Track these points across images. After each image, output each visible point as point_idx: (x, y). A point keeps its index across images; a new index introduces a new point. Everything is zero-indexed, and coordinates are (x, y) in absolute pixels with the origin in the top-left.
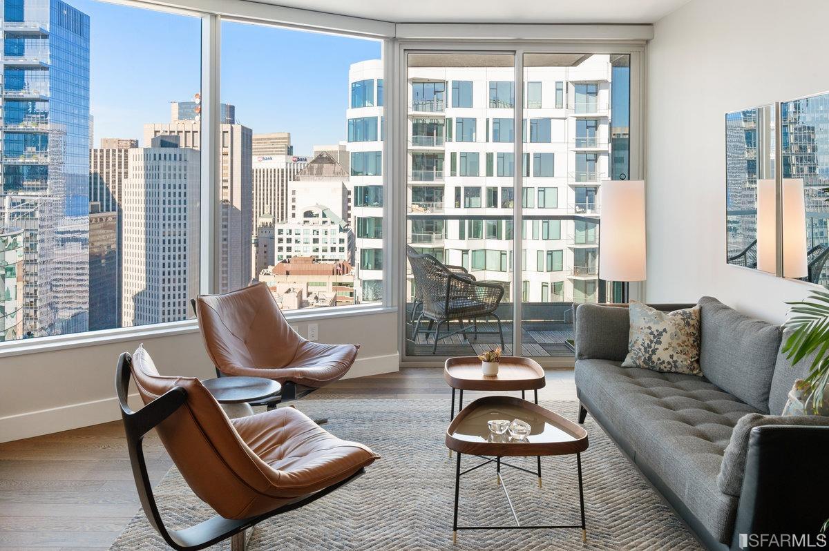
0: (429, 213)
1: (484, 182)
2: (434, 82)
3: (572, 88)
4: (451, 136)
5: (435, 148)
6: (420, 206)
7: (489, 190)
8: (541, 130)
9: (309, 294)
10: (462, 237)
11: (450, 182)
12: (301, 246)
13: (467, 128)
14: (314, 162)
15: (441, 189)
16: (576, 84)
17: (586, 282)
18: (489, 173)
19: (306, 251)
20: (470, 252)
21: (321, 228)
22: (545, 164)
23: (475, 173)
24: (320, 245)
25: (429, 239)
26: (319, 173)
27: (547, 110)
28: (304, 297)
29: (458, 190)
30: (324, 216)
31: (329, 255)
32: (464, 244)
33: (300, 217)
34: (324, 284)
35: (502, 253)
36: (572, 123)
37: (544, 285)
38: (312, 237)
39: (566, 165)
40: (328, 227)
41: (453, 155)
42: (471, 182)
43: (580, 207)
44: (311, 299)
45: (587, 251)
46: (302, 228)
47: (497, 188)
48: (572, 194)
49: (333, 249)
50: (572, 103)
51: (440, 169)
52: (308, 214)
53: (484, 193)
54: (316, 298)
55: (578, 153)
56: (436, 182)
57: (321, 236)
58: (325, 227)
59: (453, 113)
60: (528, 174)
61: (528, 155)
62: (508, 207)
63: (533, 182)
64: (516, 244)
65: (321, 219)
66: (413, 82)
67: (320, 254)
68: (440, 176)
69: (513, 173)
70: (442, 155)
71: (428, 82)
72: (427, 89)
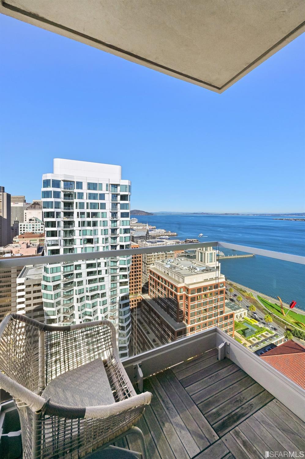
0: (69, 220)
1: (86, 210)
2: (71, 181)
3: (110, 186)
4: (76, 197)
5: (71, 201)
6: (66, 217)
7: (87, 213)
8: (102, 197)
9: (30, 244)
10: (79, 226)
11: (76, 211)
12: (28, 230)
13: (81, 196)
14: (33, 204)
15: (73, 213)
16: (112, 185)
17: (114, 237)
18: (87, 208)
19: (31, 231)
20: (82, 231)
21: (35, 224)
22: (103, 206)
23: (83, 208)
24: (35, 229)
25: (69, 227)
26: (34, 208)
27: (104, 191)
28: (29, 245)
29: (78, 213)
30: (36, 220)
31: (38, 232)
32: (80, 228)
33: (28, 221)
34: (36, 240)
35: (91, 230)
36: (111, 195)
37: (103, 239)
38: (32, 226)
39: (109, 206)
40: (38, 224)
41: (77, 203)
42: (82, 211)
43: (113, 217)
44: (31, 245)
45: (114, 229)
46: (28, 224)
47: (89, 212)
48: (111, 214)
49: (39, 230)
50: (110, 190)
51: (72, 206)
52: (30, 220)
53: (86, 214)
54: (33, 245)
55: (112, 203)
56: (71, 211)
57: (35, 226)
58: (36, 224)
59: (76, 191)
60: (99, 209)
61: (99, 203)
62: (93, 218)
63: (100, 211)
64: (95, 228)
65: (35, 221)
66: (64, 181)
67: (35, 232)
68: (73, 209)
69: (94, 208)
70: (73, 203)
71: (69, 181)
72: (68, 183)
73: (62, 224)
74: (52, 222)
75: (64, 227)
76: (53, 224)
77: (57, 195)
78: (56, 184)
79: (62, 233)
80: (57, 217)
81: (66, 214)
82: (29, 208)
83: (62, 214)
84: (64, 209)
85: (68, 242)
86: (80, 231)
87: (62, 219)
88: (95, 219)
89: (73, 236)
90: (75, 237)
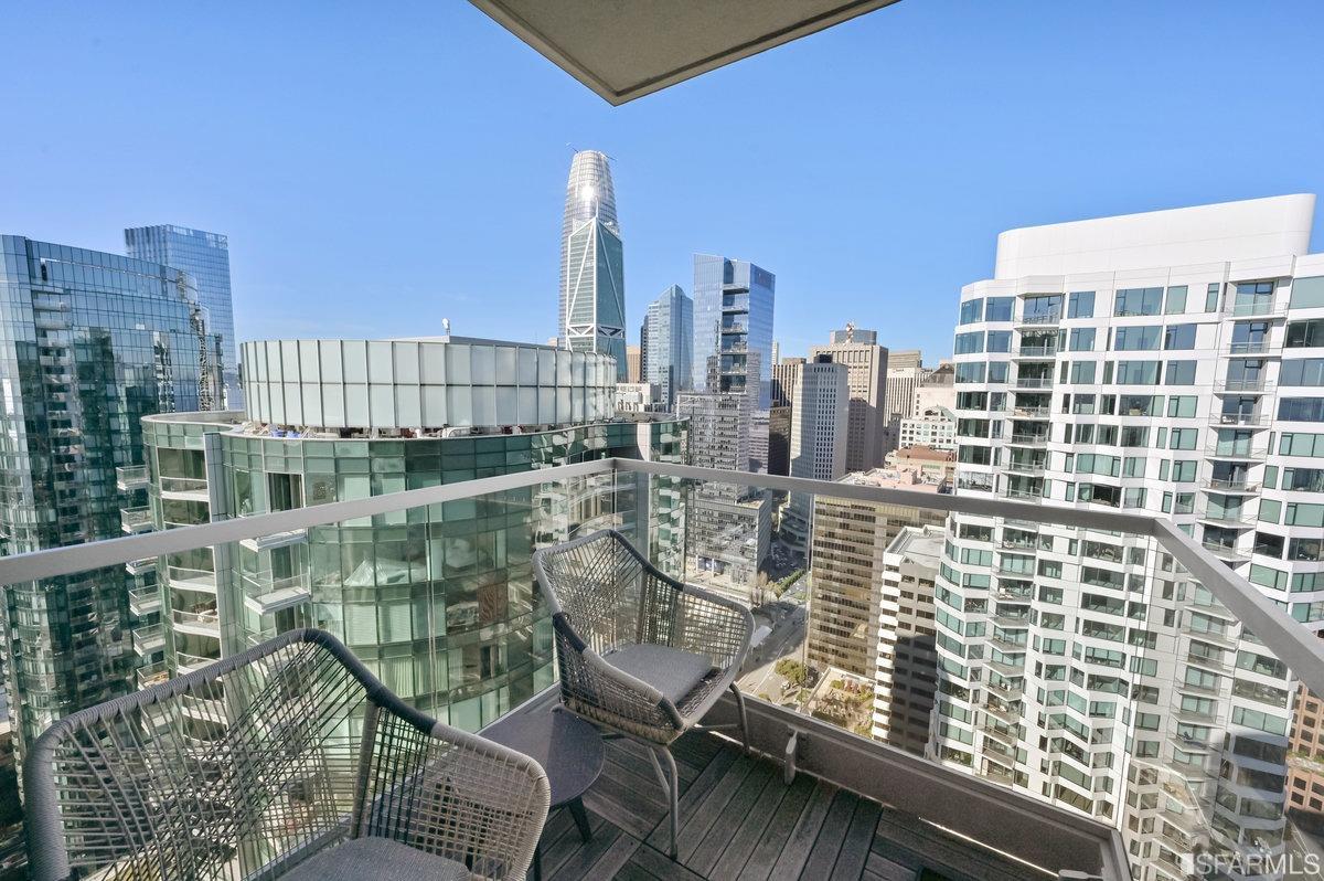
0: (1032, 418)
1: (1099, 389)
2: (1049, 296)
3: (1232, 289)
4: (1064, 346)
5: (1045, 358)
6: (1023, 410)
7: (1105, 397)
8: (1181, 336)
9: (923, 474)
10: (1067, 440)
11: (1058, 390)
12: (921, 438)
13: (1084, 339)
14: (938, 372)
15: (1048, 396)
16: (1240, 284)
17: (1228, 497)
18: (1107, 380)
19: (926, 441)
20: (1075, 455)
21: (939, 424)
22: (1183, 373)
23: (1091, 381)
24: (938, 437)
25: (1031, 441)
26: (941, 381)
27: (1194, 311)
28: (919, 476)
29: (1067, 397)
30: (942, 415)
31: (944, 445)
32: (1069, 448)
33: (922, 413)
34: (938, 468)
35: (1115, 459)
36: (1229, 328)
38: (930, 430)
39: (1212, 375)
40: (946, 424)
41: (1065, 364)
42: (1084, 389)
43: (1228, 417)
44: (924, 478)
45: (1233, 466)
46: (923, 424)
47: (1115, 396)
48: (1220, 403)
49: (949, 441)
50: (1230, 305)
51: (1048, 377)
52: (929, 413)
53: (1098, 401)
54: (929, 478)
55: (1232, 359)
56: (1043, 389)
57: (938, 431)
58: (941, 423)
59: (1067, 324)
60: (1158, 382)
61: (1160, 363)
62: (1128, 414)
63: (1164, 390)
64: (1133, 451)
65: (939, 417)
66: (1026, 297)
67: (937, 444)
68: (1048, 384)
69: (1139, 380)
70: (1053, 363)
71: (1043, 296)
72: (1041, 303)
73: (1008, 429)
74: (978, 421)
75: (1014, 440)
76: (980, 428)
77: (999, 342)
78: (1000, 308)
79: (1006, 456)
80: (994, 408)
81: (1023, 400)
82: (926, 381)
83: (1011, 400)
84: (1020, 383)
85: (1023, 485)
86: (1070, 455)
87: (1010, 413)
88: (1135, 420)
89: (1041, 468)
90: (1047, 475)
